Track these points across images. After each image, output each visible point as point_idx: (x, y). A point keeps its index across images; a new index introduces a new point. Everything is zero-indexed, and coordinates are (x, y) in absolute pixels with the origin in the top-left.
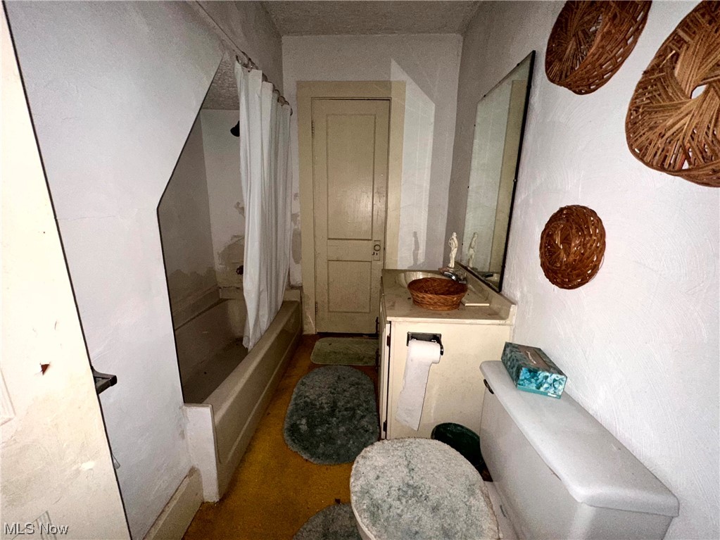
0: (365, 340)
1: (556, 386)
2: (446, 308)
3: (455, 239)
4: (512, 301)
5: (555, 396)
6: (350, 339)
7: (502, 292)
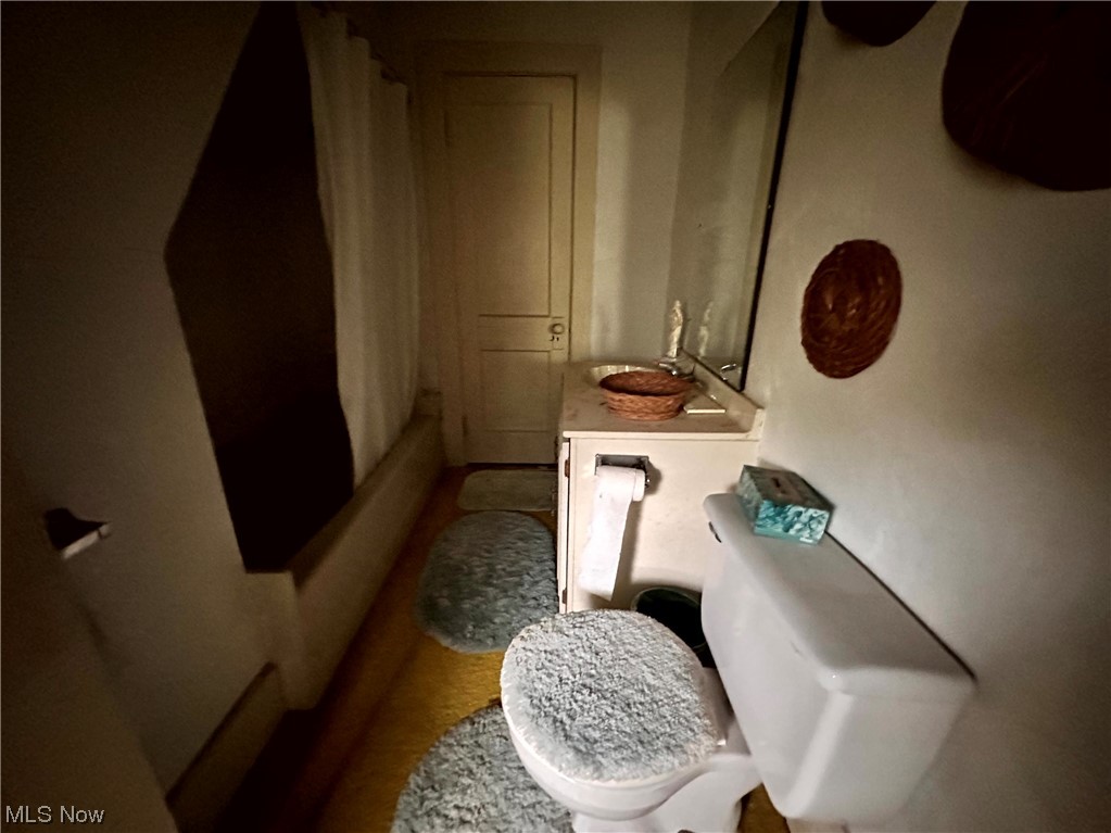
0: (542, 473)
1: (813, 526)
2: (656, 417)
3: (678, 311)
4: (760, 403)
5: (811, 541)
6: (520, 472)
7: (745, 392)
